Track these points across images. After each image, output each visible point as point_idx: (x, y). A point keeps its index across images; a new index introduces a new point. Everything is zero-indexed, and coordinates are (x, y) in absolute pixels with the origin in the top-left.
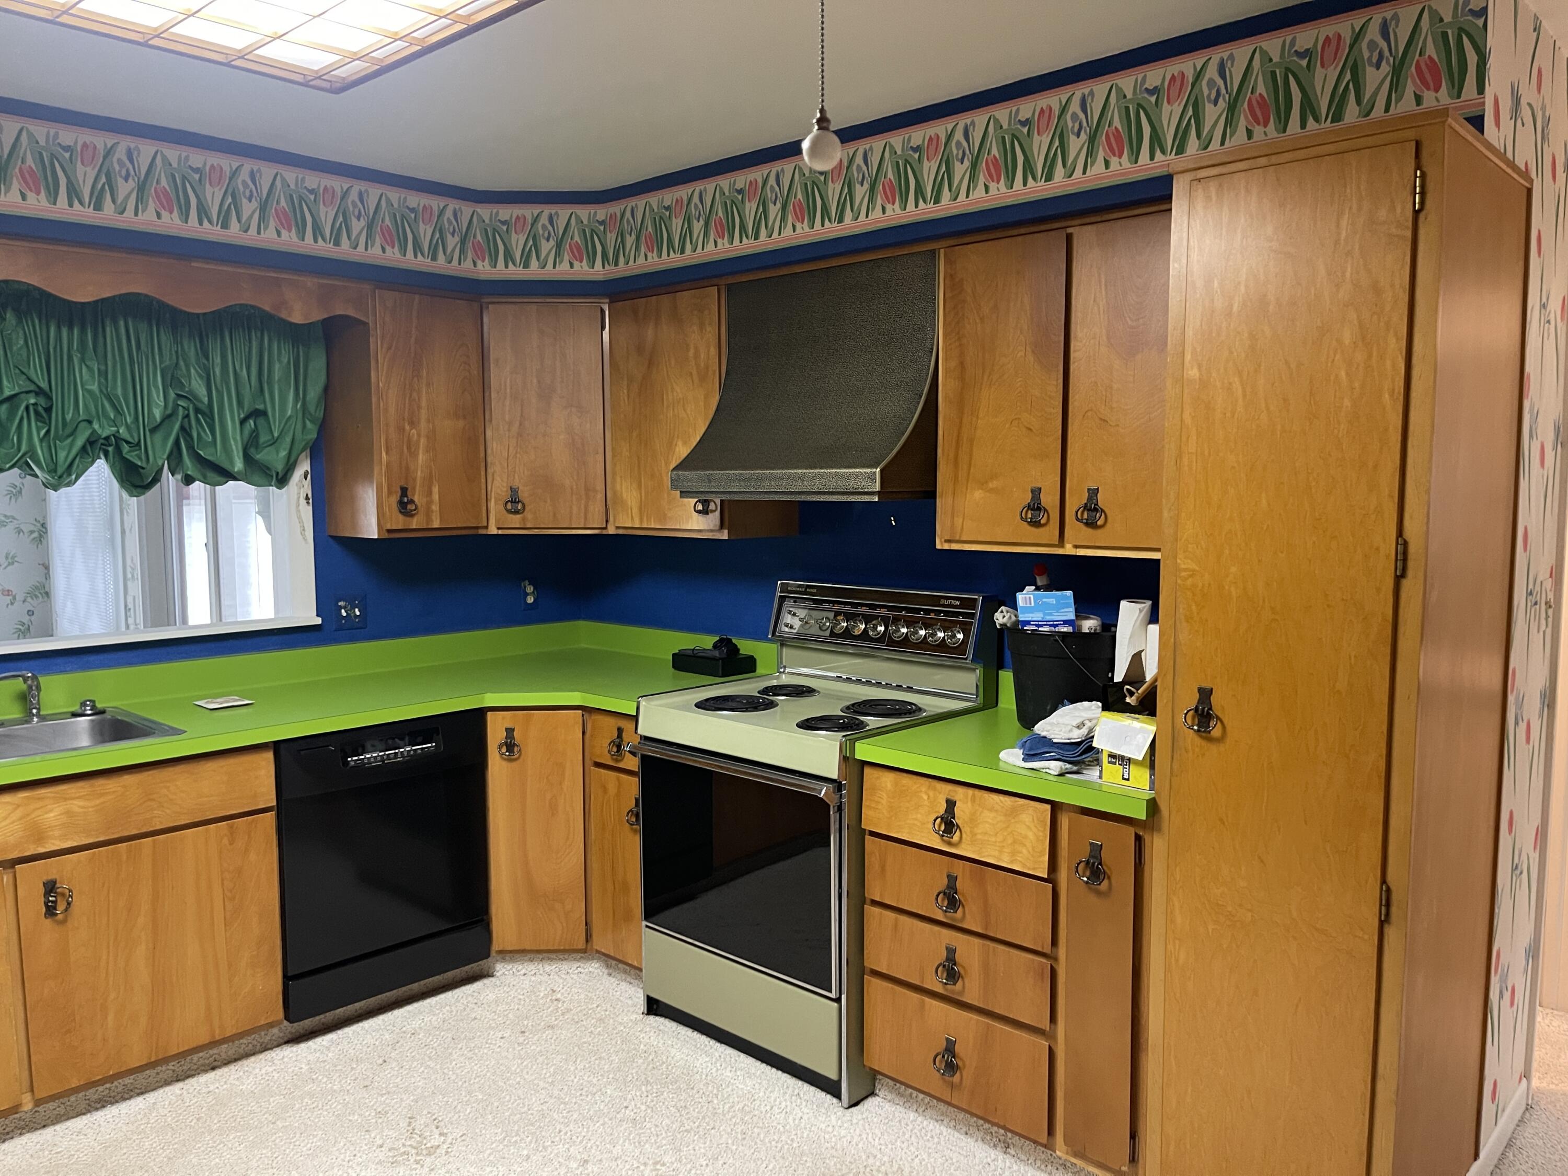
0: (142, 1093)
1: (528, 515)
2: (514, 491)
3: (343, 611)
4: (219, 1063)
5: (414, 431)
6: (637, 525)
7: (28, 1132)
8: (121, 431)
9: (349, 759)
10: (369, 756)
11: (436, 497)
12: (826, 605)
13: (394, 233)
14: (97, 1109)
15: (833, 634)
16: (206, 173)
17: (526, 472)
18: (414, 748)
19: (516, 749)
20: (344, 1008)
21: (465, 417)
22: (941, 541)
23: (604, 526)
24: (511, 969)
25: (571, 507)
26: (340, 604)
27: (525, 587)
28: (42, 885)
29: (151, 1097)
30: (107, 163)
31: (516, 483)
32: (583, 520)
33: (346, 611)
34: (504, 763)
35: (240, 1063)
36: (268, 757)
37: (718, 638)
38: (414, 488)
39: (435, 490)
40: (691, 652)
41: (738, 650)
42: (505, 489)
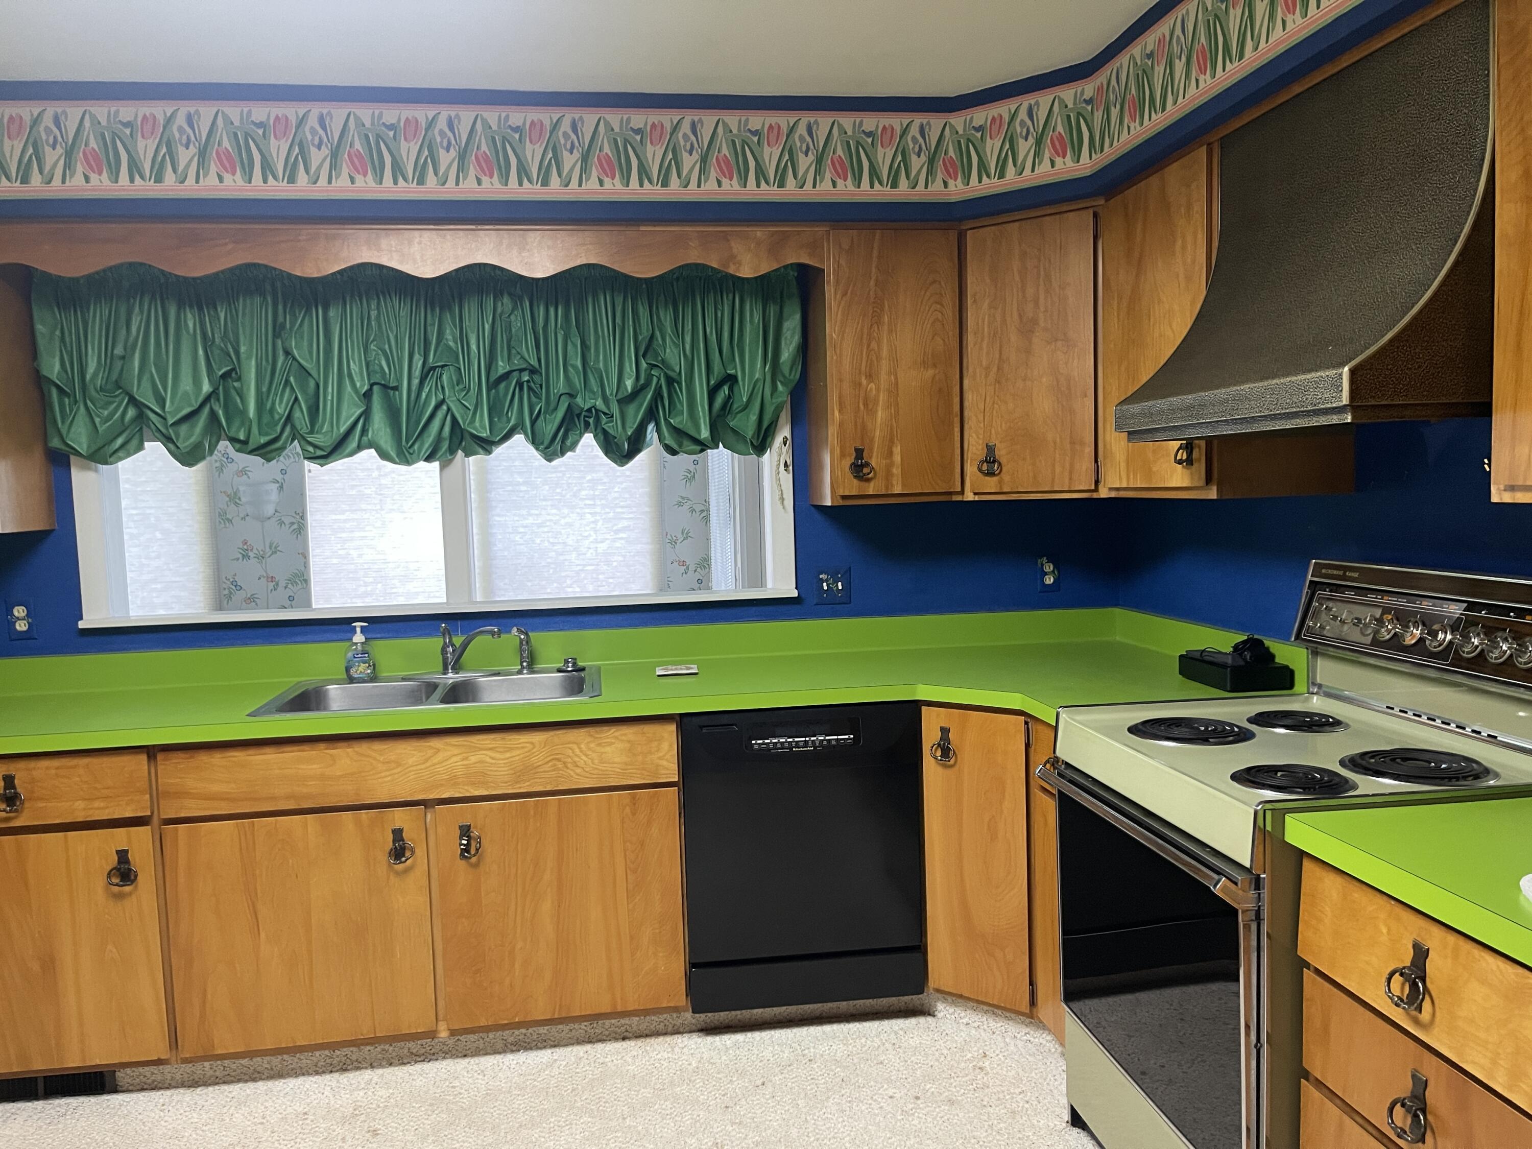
0: (555, 1046)
1: (1006, 477)
2: (990, 449)
3: (825, 584)
4: (631, 1035)
5: (872, 385)
6: (1124, 485)
7: (451, 1057)
8: (597, 403)
9: (753, 742)
10: (776, 741)
11: (897, 458)
12: (1371, 597)
13: (848, 164)
14: (512, 1051)
15: (1376, 642)
16: (647, 133)
17: (1004, 425)
18: (828, 738)
19: (951, 753)
20: (761, 1010)
21: (935, 366)
22: (1498, 489)
23: (1093, 487)
24: (953, 1013)
25: (1054, 466)
26: (821, 576)
27: (1042, 565)
28: (457, 828)
29: (560, 1052)
30: (554, 137)
31: (994, 440)
32: (1067, 481)
33: (828, 585)
34: (940, 770)
35: (648, 1040)
36: (670, 732)
37: (1246, 638)
38: (871, 450)
39: (897, 450)
40: (1198, 655)
41: (1273, 657)
42: (980, 447)
